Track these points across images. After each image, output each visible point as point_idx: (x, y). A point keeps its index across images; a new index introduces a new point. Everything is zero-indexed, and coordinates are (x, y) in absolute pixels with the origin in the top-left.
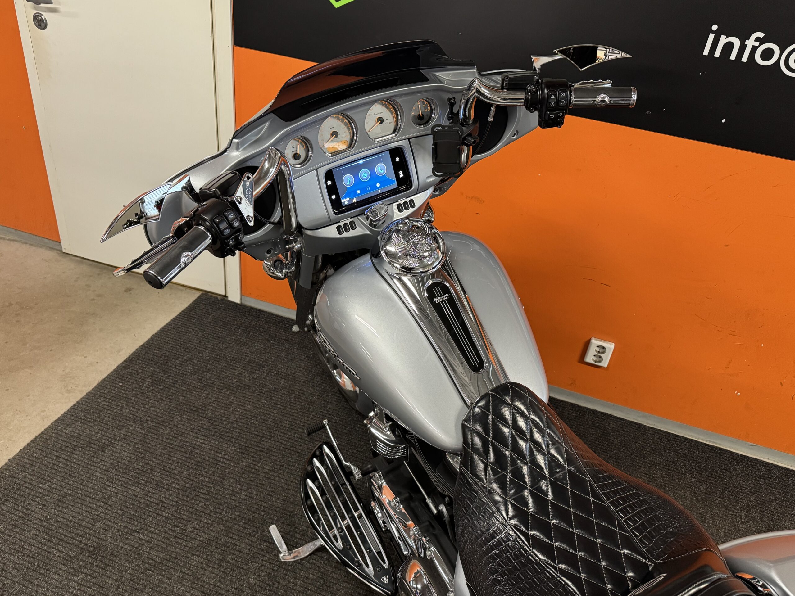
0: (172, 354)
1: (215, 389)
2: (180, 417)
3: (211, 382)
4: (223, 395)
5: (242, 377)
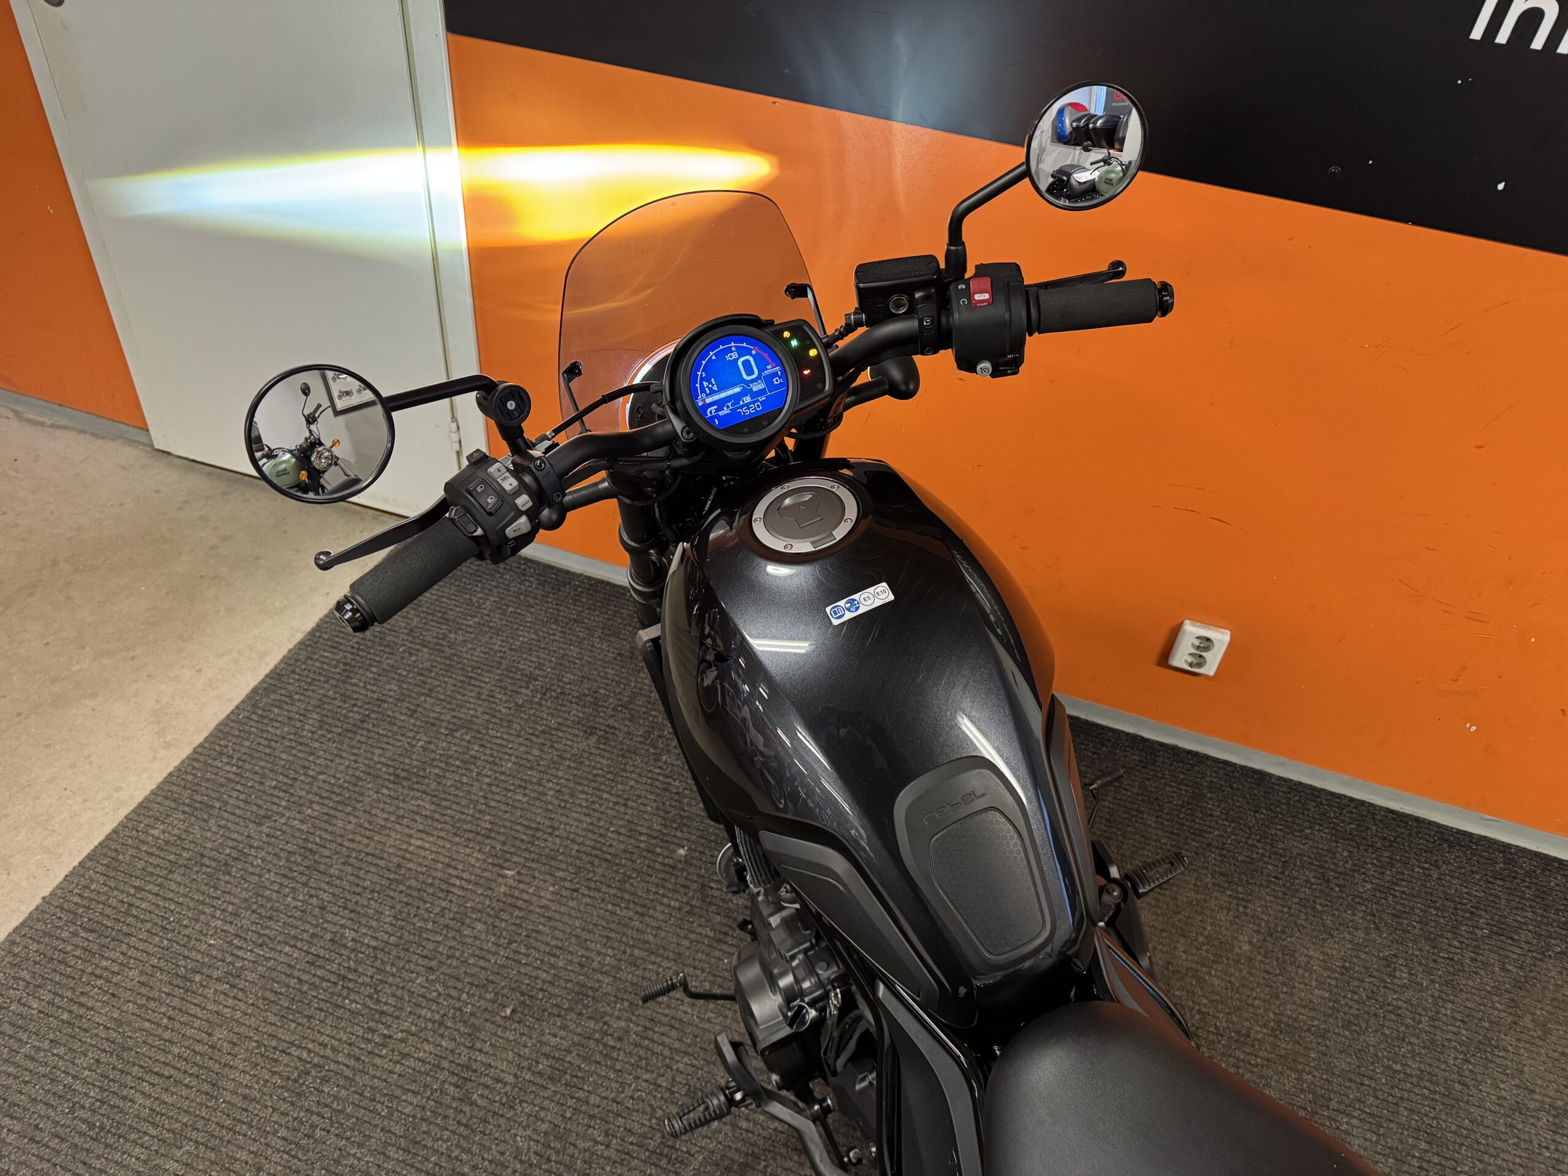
2: (374, 792)
4: (458, 742)
5: (494, 703)
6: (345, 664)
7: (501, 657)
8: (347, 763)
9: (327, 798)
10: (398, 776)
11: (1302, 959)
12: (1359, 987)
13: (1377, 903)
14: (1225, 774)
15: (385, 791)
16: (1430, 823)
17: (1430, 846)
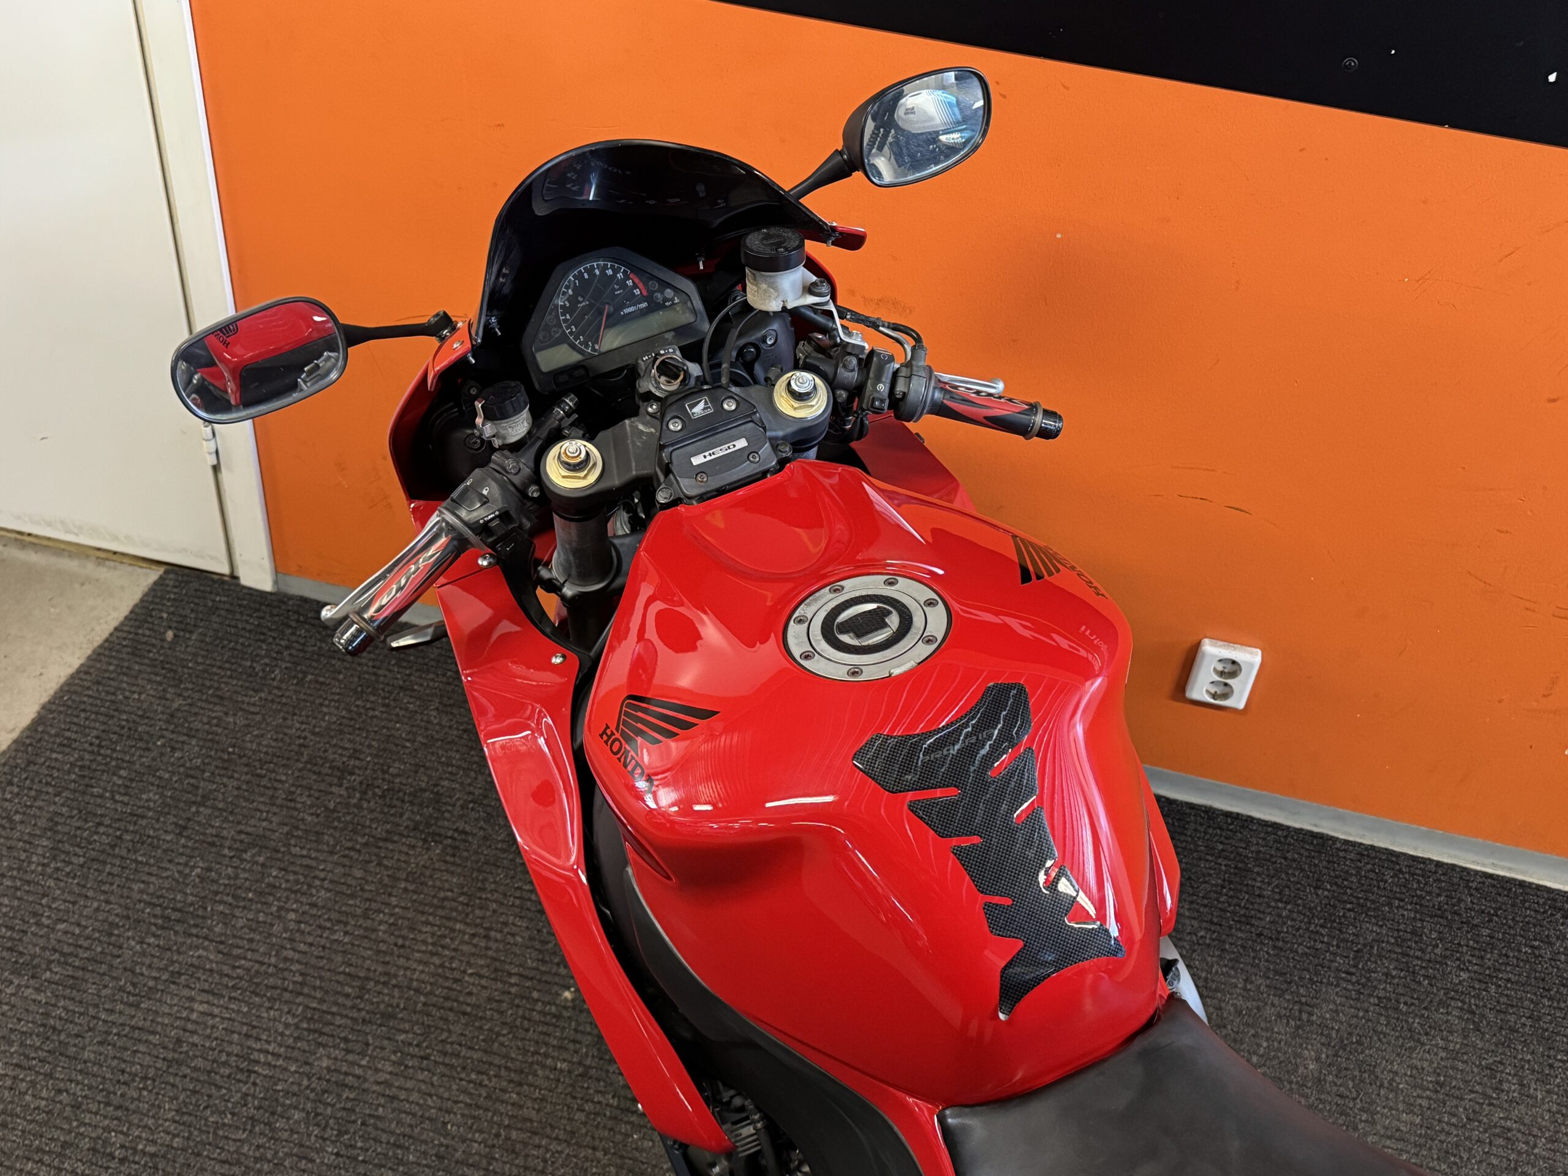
0: (99, 758)
1: (226, 851)
2: (138, 943)
3: (214, 832)
4: (248, 866)
5: (295, 809)
6: (81, 767)
7: (301, 745)
8: (95, 905)
9: (71, 954)
10: (169, 919)
11: (1386, 1077)
12: (1457, 1107)
13: (1475, 997)
14: (1275, 841)
15: (152, 940)
16: (1539, 887)
17: (1539, 917)
